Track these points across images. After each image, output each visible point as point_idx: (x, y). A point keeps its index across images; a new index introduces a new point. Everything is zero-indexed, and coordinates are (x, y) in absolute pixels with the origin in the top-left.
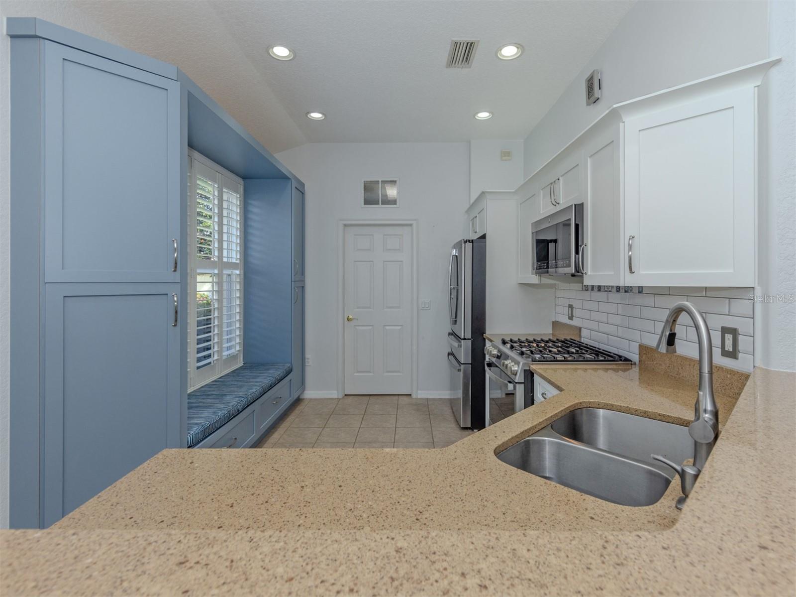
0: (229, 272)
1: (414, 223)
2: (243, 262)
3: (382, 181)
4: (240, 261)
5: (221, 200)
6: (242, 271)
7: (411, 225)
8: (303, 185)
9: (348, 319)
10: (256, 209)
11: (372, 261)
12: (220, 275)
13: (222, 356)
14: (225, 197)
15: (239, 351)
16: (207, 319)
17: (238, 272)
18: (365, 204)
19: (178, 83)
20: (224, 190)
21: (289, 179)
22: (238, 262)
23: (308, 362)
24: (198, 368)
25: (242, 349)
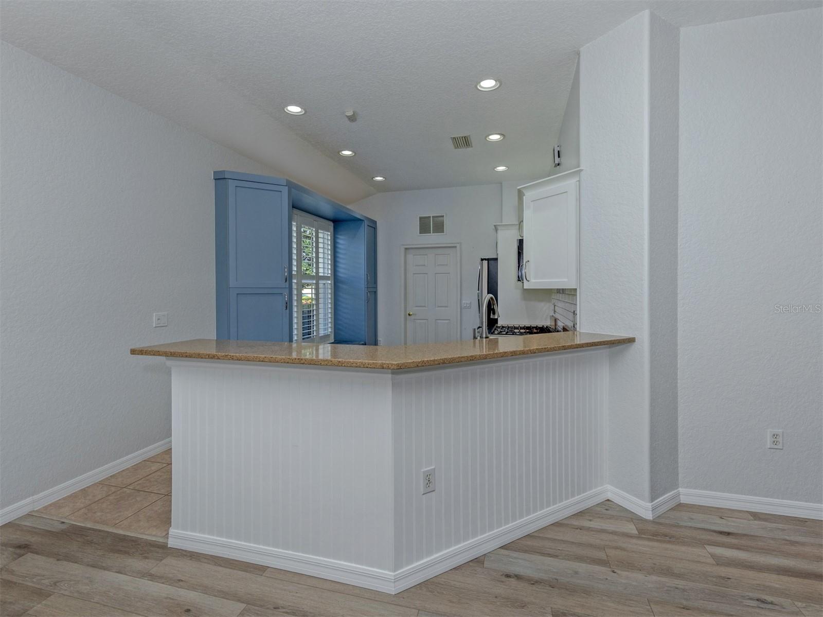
0: (324, 282)
1: (458, 246)
2: (333, 275)
3: (433, 217)
4: (331, 274)
5: (317, 237)
6: (333, 282)
7: (455, 247)
8: (375, 222)
9: (409, 315)
10: (342, 241)
11: (426, 274)
12: (317, 284)
13: (319, 334)
14: (321, 235)
15: (331, 332)
16: (308, 321)
17: (330, 282)
18: (420, 233)
19: (287, 187)
20: (320, 231)
21: (363, 220)
22: (329, 275)
23: (380, 343)
24: (303, 339)
25: (333, 331)
